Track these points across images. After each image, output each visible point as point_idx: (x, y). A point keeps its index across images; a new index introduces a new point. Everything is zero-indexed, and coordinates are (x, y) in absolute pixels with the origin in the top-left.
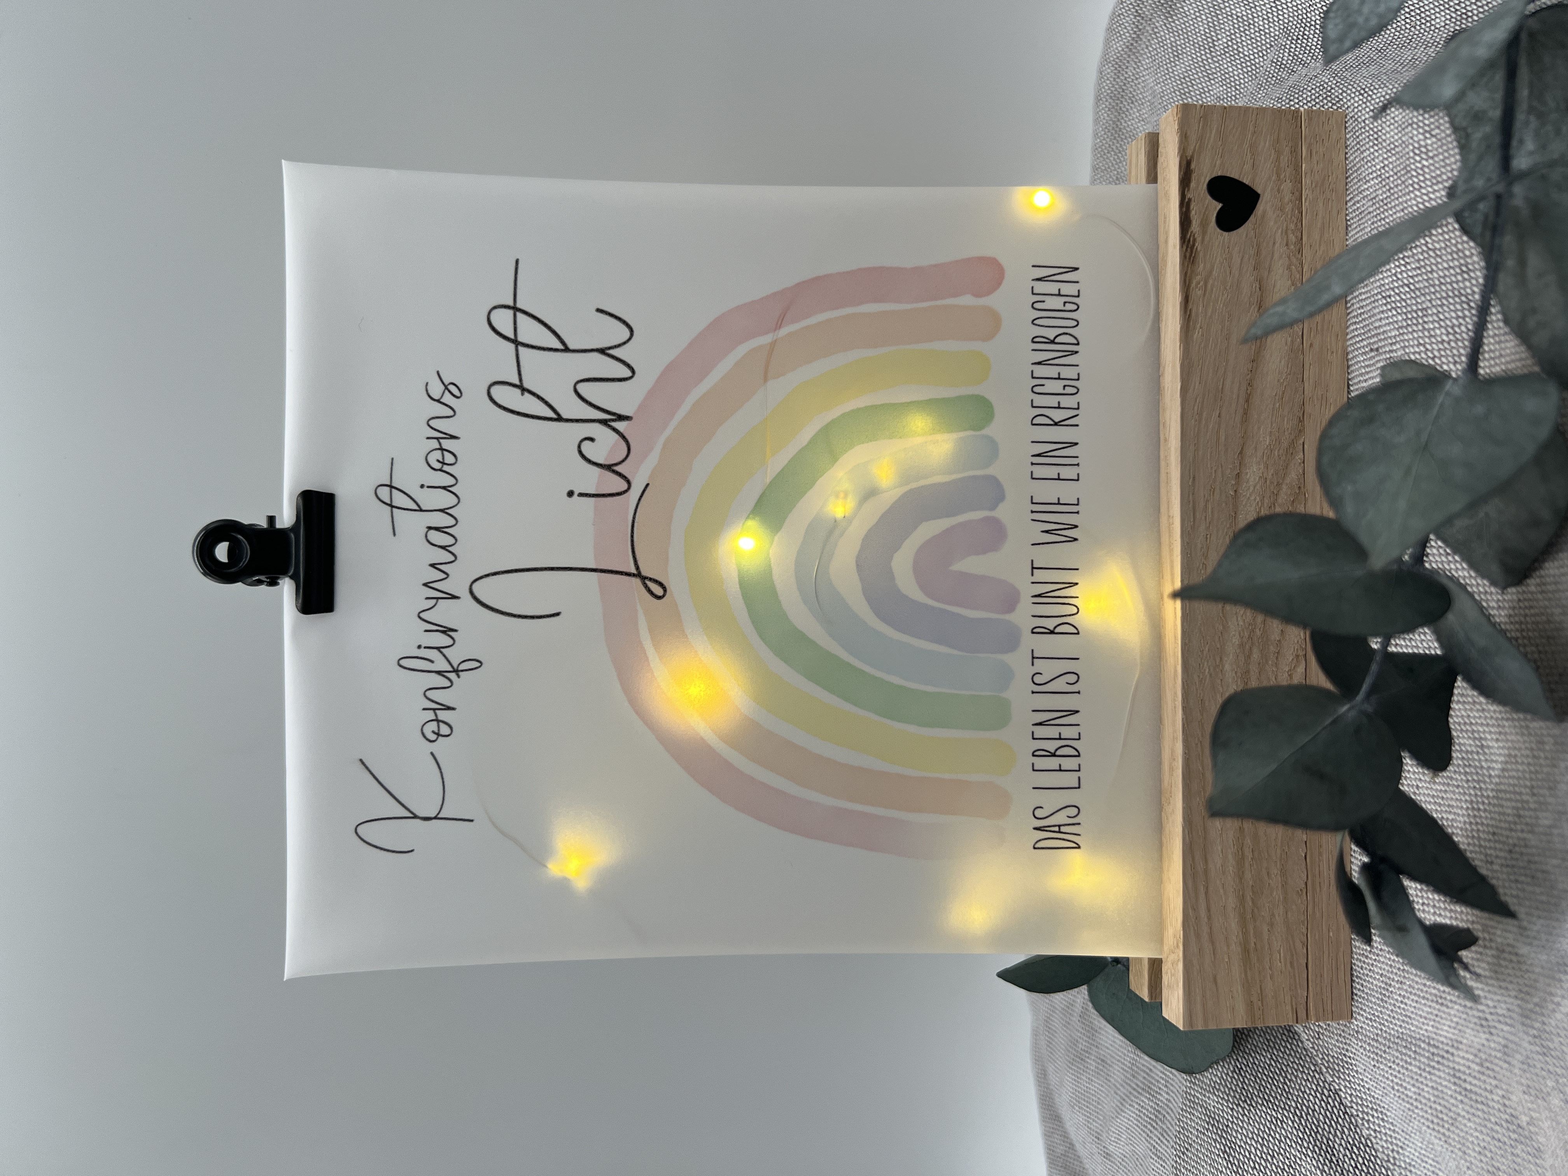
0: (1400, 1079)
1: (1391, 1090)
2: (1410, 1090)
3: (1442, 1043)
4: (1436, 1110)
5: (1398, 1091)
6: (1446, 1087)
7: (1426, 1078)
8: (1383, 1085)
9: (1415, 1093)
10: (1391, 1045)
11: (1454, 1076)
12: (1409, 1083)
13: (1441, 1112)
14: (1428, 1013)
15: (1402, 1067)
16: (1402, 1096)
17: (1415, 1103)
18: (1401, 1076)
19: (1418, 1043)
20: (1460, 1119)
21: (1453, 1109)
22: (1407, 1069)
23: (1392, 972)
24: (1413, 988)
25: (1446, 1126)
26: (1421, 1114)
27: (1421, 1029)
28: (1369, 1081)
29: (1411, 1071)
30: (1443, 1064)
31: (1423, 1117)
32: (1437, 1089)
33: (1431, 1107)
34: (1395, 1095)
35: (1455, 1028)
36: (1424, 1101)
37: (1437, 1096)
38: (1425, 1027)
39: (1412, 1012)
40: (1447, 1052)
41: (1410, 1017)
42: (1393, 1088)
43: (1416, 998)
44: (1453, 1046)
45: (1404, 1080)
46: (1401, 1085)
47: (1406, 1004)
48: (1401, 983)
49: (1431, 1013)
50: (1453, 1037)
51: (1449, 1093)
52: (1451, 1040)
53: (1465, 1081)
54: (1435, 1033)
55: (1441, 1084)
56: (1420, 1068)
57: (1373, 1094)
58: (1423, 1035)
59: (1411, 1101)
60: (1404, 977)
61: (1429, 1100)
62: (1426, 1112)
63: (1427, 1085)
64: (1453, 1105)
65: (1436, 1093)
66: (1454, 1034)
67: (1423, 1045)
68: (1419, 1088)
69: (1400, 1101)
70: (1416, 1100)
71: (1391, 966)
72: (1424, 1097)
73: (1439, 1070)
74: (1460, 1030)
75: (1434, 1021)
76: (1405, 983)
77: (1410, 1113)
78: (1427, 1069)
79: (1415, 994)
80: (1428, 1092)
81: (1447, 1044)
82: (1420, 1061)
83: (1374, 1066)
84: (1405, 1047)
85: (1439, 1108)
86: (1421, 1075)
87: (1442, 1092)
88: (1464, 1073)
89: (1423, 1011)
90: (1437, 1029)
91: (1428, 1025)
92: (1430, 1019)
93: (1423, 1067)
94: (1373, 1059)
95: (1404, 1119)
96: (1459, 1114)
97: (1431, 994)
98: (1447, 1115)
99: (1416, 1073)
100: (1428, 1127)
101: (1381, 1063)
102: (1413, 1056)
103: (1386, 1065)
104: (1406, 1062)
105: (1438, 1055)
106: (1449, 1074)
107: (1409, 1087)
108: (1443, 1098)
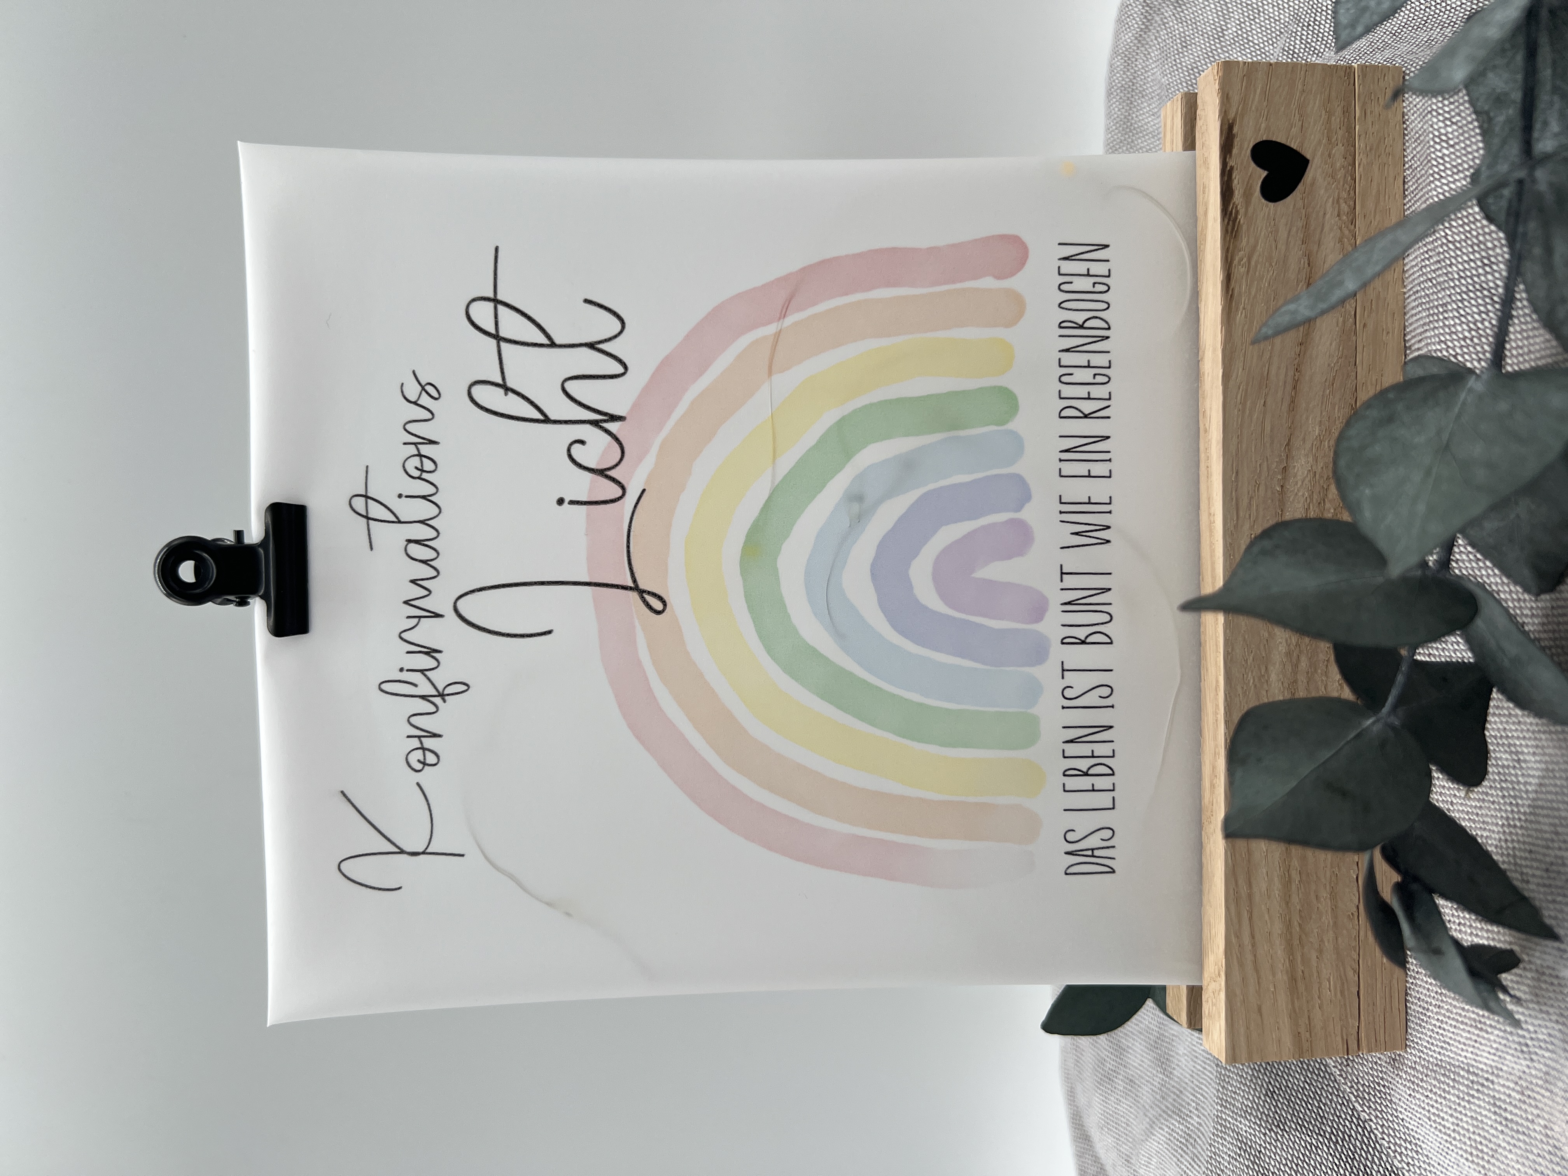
0: (1437, 1109)
1: (1428, 1121)
2: (1447, 1120)
3: (1482, 1070)
4: (1475, 1141)
5: (1435, 1121)
6: (1486, 1116)
7: (1464, 1107)
8: (1418, 1115)
9: (1453, 1123)
10: (1429, 1073)
11: (1495, 1105)
12: (1446, 1112)
13: (1481, 1143)
14: (1467, 1038)
15: (1440, 1096)
16: (1439, 1127)
17: (1453, 1135)
18: (1439, 1106)
19: (1457, 1070)
20: (1500, 1150)
21: (1493, 1140)
22: (1445, 1098)
23: (1430, 996)
24: (1452, 1012)
25: (1486, 1158)
26: (1459, 1145)
27: (1460, 1055)
28: (1403, 1111)
29: (1449, 1100)
30: (1483, 1093)
31: (1461, 1149)
32: (1476, 1119)
33: (1470, 1138)
34: (1431, 1126)
35: (1494, 1055)
36: (1462, 1132)
37: (1477, 1127)
38: (1464, 1054)
39: (1451, 1038)
40: (1487, 1079)
41: (1449, 1044)
42: (1429, 1119)
43: (1454, 1023)
44: (1493, 1073)
45: (1442, 1110)
46: (1438, 1116)
47: (1444, 1030)
48: (1439, 1007)
49: (1470, 1039)
50: (1493, 1064)
51: (1489, 1123)
52: (1491, 1066)
53: (1506, 1110)
54: (1475, 1060)
55: (1480, 1113)
56: (1458, 1097)
57: (1407, 1125)
58: (1462, 1062)
59: (1448, 1132)
60: (1442, 1001)
61: (1468, 1130)
62: (1465, 1143)
63: (1466, 1115)
64: (1493, 1136)
65: (1475, 1123)
66: (1493, 1060)
67: (1462, 1073)
68: (1457, 1118)
69: (1437, 1133)
70: (1454, 1131)
71: (1428, 990)
72: (1463, 1128)
73: (1479, 1099)
74: (1500, 1057)
75: (1474, 1047)
76: (1443, 1007)
77: (1448, 1145)
78: (1467, 1098)
79: (1453, 1019)
80: (1467, 1122)
81: (1487, 1072)
82: (1459, 1089)
83: (1410, 1095)
84: (1444, 1075)
85: (1478, 1139)
86: (1459, 1104)
87: (1482, 1121)
88: (1504, 1101)
89: (1462, 1036)
90: (1477, 1055)
91: (1467, 1051)
92: (1469, 1045)
93: (1461, 1095)
94: (1409, 1088)
95: (1440, 1151)
96: (1499, 1146)
97: (1470, 1018)
98: (1487, 1146)
99: (1454, 1102)
100: (1467, 1159)
101: (1418, 1092)
102: (1452, 1084)
103: (1422, 1094)
104: (1444, 1091)
105: (1478, 1082)
106: (1489, 1103)
107: (1446, 1117)
108: (1483, 1129)
